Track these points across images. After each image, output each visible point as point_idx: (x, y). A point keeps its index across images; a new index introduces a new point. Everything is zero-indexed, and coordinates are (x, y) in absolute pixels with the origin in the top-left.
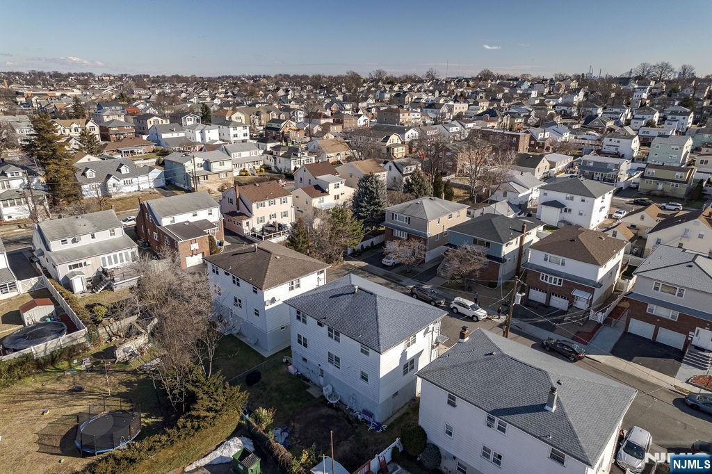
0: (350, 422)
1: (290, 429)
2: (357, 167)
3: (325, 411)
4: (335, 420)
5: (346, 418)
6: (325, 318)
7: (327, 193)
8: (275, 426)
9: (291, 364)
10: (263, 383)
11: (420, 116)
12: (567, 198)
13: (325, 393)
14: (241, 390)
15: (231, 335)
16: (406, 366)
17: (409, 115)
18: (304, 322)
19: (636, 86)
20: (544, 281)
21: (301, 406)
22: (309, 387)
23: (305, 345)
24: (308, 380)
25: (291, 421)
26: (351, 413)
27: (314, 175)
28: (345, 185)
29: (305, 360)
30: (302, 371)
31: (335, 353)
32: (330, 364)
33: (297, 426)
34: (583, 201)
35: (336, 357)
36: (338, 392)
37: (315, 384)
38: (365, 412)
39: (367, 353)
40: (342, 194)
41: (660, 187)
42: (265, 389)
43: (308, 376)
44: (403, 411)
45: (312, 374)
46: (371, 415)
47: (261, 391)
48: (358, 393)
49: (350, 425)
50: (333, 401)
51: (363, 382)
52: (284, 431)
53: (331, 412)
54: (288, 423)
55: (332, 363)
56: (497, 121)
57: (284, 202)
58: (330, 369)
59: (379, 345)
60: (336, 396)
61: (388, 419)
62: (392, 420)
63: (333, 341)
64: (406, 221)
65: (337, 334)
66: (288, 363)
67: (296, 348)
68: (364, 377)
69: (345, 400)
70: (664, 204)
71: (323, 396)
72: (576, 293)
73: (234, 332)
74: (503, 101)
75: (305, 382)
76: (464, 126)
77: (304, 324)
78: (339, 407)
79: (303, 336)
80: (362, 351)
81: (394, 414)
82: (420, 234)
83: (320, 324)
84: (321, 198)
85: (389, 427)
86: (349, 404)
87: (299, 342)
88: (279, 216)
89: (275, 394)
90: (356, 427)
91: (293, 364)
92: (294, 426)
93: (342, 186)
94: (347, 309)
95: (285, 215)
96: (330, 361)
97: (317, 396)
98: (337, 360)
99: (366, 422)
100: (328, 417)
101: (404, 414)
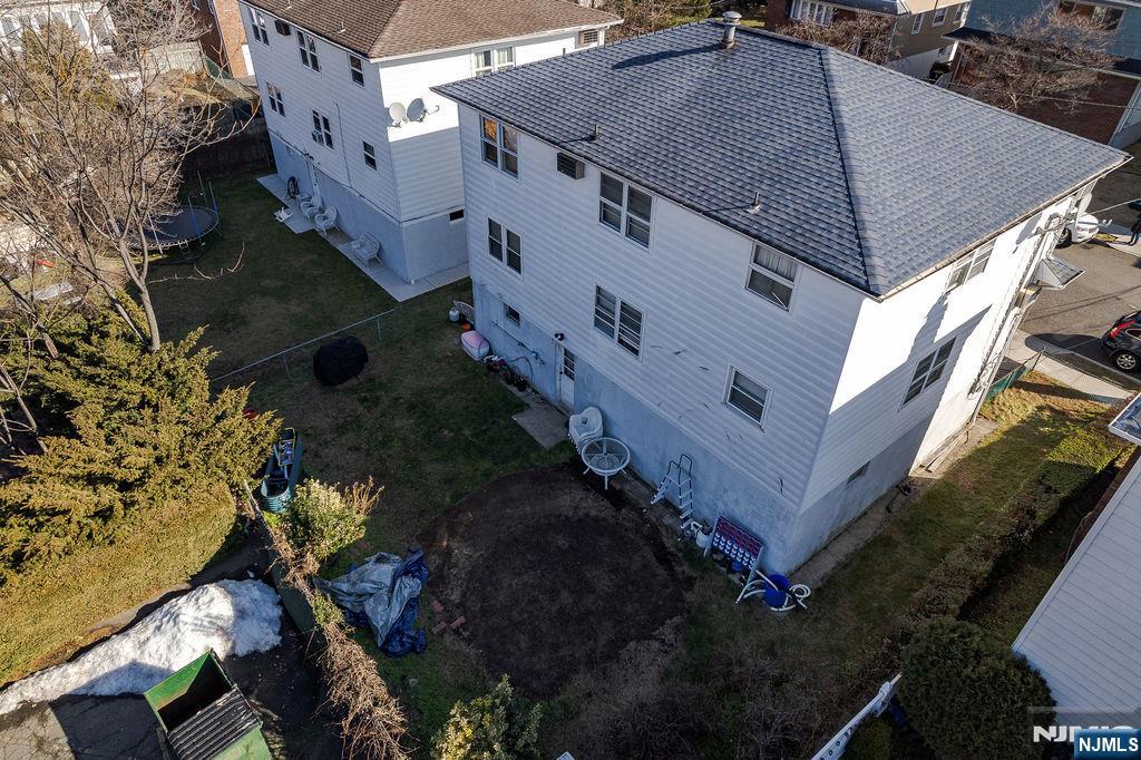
0: (664, 557)
1: (434, 561)
3: (570, 500)
4: (605, 542)
5: (647, 538)
6: (592, 138)
8: (379, 548)
9: (472, 328)
10: (371, 380)
13: (577, 435)
14: (251, 411)
15: (312, 235)
16: (923, 366)
18: (511, 167)
21: (487, 474)
22: (521, 407)
23: (514, 262)
24: (523, 385)
25: (443, 532)
26: (668, 520)
29: (513, 315)
30: (506, 351)
31: (620, 293)
32: (599, 337)
33: (462, 552)
35: (624, 307)
36: (626, 437)
37: (544, 400)
38: (728, 527)
39: (782, 296)
42: (377, 402)
43: (522, 368)
44: (867, 531)
45: (535, 364)
46: (754, 544)
47: (361, 410)
48: (706, 453)
49: (661, 571)
50: (605, 470)
51: (735, 419)
52: (406, 572)
53: (594, 507)
54: (428, 538)
55: (610, 333)
58: (599, 351)
59: (863, 252)
60: (616, 451)
61: (815, 556)
62: (827, 564)
63: (618, 239)
65: (640, 205)
66: (465, 323)
67: (487, 271)
68: (746, 400)
69: (651, 468)
71: (567, 444)
73: (321, 225)
75: (514, 389)
77: (506, 178)
78: (623, 494)
79: (505, 226)
80: (756, 283)
81: (836, 537)
83: (568, 166)
85: (818, 591)
86: (666, 484)
87: (495, 249)
89: (403, 423)
90: (689, 582)
91: (478, 326)
92: (448, 553)
94: (689, 105)
96: (602, 322)
97: (546, 443)
98: (632, 318)
99: (728, 563)
100: (580, 527)
101: (869, 545)
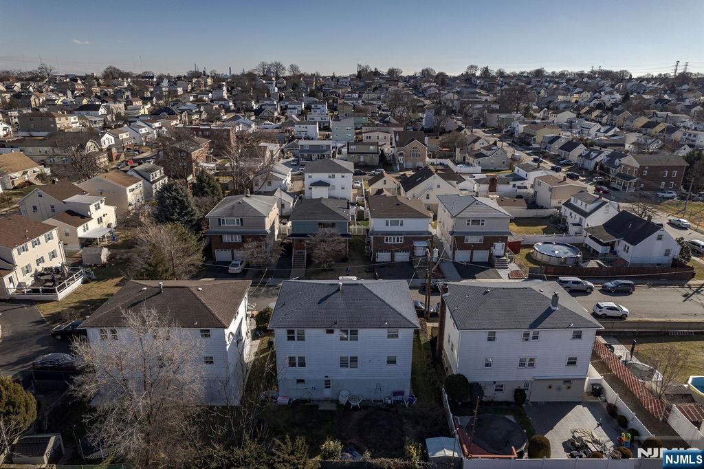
2: (106, 179)
6: (336, 323)
7: (90, 218)
11: (77, 120)
12: (330, 177)
13: (342, 401)
17: (67, 119)
18: (301, 339)
19: (264, 82)
20: (389, 242)
22: (317, 406)
23: (302, 365)
26: (378, 404)
27: (61, 199)
28: (105, 204)
29: (300, 381)
30: (300, 395)
31: (350, 355)
32: (343, 370)
34: (343, 177)
35: (351, 358)
36: (357, 392)
38: (395, 394)
39: (396, 336)
40: (104, 216)
41: (362, 159)
45: (313, 392)
46: (402, 393)
48: (382, 380)
50: (356, 403)
52: (351, 452)
53: (359, 414)
55: (347, 366)
56: (177, 119)
57: (49, 239)
58: (342, 374)
59: (411, 322)
60: (354, 398)
63: (348, 342)
64: (238, 223)
65: (355, 332)
67: (286, 373)
68: (391, 361)
69: (365, 395)
70: (374, 171)
71: (341, 405)
72: (417, 244)
74: (154, 99)
76: (151, 127)
77: (301, 342)
78: (365, 406)
79: (298, 356)
80: (389, 336)
82: (258, 233)
83: (330, 331)
84: (85, 225)
86: (373, 397)
87: (292, 364)
88: (47, 258)
93: (102, 205)
95: (53, 255)
96: (343, 365)
97: (334, 409)
98: (354, 359)
99: (398, 401)
100: (366, 418)
